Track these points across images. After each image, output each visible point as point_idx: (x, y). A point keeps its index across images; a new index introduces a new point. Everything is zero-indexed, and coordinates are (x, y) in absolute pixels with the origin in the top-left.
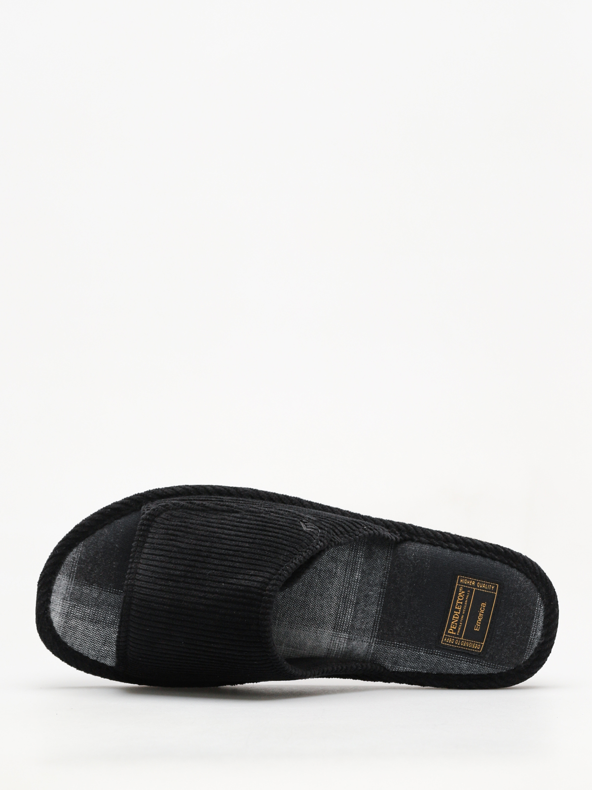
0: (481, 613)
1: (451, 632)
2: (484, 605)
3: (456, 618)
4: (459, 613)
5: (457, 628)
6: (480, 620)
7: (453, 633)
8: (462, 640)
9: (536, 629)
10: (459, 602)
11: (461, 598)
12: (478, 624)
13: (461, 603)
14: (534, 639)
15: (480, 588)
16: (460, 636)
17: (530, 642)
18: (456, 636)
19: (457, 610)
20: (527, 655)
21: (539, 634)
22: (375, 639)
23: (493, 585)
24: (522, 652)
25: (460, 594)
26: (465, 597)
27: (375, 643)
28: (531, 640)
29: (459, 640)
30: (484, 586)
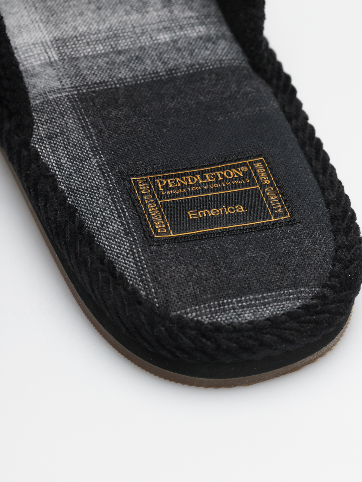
0: (223, 211)
1: (159, 183)
2: (240, 209)
3: (190, 181)
4: (201, 182)
5: (172, 189)
6: (211, 213)
7: (160, 186)
8: (157, 203)
9: (253, 306)
10: (219, 175)
11: (229, 174)
12: (202, 213)
13: (220, 178)
14: (234, 309)
15: (265, 193)
16: (161, 197)
17: (224, 304)
18: (159, 192)
19: (204, 178)
20: (196, 310)
21: (248, 316)
22: (76, 92)
23: (284, 209)
24: (196, 300)
25: (234, 170)
26: (234, 179)
27: (67, 96)
28: (228, 304)
29: (154, 197)
30: (272, 198)
